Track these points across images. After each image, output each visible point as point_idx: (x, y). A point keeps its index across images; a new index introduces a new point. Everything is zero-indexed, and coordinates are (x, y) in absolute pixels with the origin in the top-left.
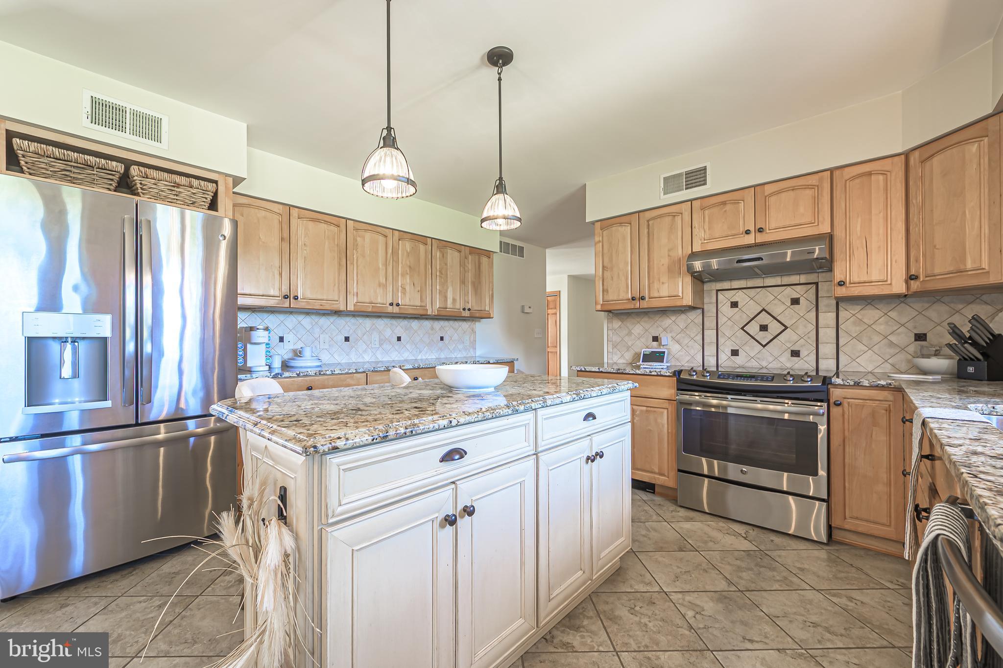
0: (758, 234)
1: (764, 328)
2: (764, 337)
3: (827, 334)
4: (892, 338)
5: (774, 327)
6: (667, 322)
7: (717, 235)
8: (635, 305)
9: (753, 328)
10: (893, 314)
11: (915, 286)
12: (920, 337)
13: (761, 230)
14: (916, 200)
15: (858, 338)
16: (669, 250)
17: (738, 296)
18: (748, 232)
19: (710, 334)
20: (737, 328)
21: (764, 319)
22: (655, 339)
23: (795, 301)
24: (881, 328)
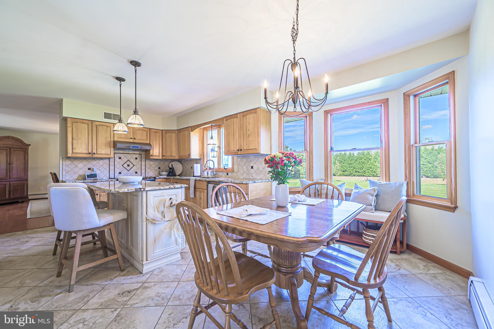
0: (134, 140)
1: (128, 165)
2: (128, 168)
3: (143, 167)
4: (155, 168)
5: (131, 165)
6: (95, 162)
7: (122, 137)
8: (90, 156)
9: (125, 166)
10: (155, 163)
11: (164, 158)
12: (159, 168)
13: (135, 139)
14: (164, 140)
15: (149, 168)
16: (105, 138)
17: (121, 156)
18: (131, 138)
19: (112, 167)
20: (121, 165)
21: (128, 163)
22: (89, 169)
23: (136, 158)
24: (153, 166)
